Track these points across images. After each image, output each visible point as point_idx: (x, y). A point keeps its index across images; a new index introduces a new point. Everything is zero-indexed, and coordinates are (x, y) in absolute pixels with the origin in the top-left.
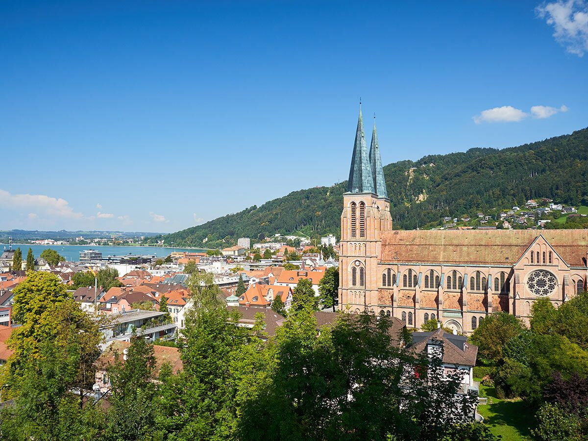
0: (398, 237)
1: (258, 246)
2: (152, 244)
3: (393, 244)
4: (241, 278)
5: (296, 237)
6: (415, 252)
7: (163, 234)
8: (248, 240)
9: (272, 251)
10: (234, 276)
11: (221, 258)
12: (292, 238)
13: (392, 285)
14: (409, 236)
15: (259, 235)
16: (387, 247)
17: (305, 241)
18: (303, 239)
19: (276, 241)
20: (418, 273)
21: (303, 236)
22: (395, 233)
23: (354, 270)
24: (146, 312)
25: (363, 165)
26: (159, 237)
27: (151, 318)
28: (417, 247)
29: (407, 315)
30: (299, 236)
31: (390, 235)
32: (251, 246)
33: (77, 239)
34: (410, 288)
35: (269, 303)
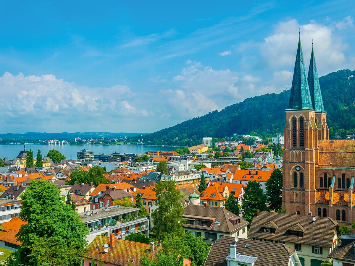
0: (333, 145)
1: (220, 144)
2: (134, 143)
3: (329, 151)
4: (203, 176)
5: (251, 136)
6: (348, 159)
7: (142, 134)
8: (211, 139)
9: (231, 149)
10: (197, 173)
11: (188, 156)
12: (247, 137)
13: (328, 186)
14: (343, 145)
15: (220, 134)
16: (324, 154)
17: (258, 139)
18: (256, 137)
19: (234, 140)
20: (350, 176)
21: (256, 135)
22: (330, 142)
23: (295, 174)
24: (124, 208)
25: (302, 85)
26: (139, 137)
27: (128, 214)
28: (350, 154)
29: (341, 213)
30: (253, 135)
31: (326, 144)
32: (214, 144)
33: (76, 139)
34: (344, 189)
35: (225, 198)
